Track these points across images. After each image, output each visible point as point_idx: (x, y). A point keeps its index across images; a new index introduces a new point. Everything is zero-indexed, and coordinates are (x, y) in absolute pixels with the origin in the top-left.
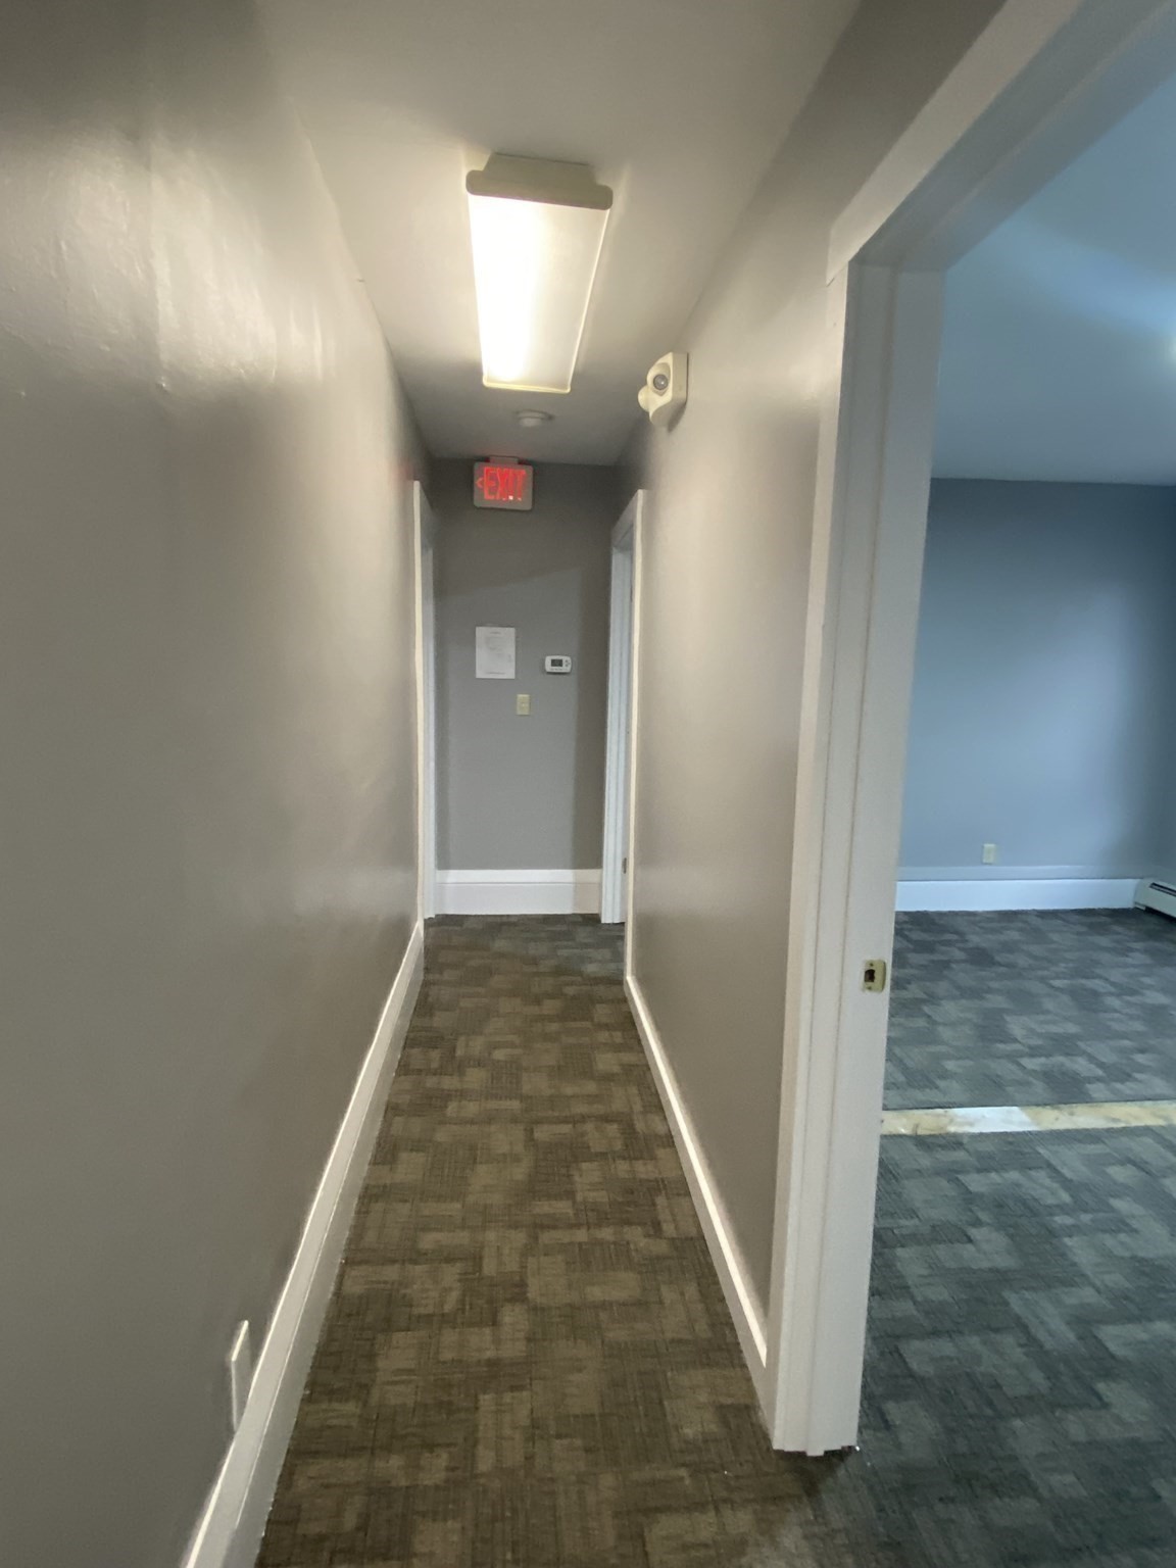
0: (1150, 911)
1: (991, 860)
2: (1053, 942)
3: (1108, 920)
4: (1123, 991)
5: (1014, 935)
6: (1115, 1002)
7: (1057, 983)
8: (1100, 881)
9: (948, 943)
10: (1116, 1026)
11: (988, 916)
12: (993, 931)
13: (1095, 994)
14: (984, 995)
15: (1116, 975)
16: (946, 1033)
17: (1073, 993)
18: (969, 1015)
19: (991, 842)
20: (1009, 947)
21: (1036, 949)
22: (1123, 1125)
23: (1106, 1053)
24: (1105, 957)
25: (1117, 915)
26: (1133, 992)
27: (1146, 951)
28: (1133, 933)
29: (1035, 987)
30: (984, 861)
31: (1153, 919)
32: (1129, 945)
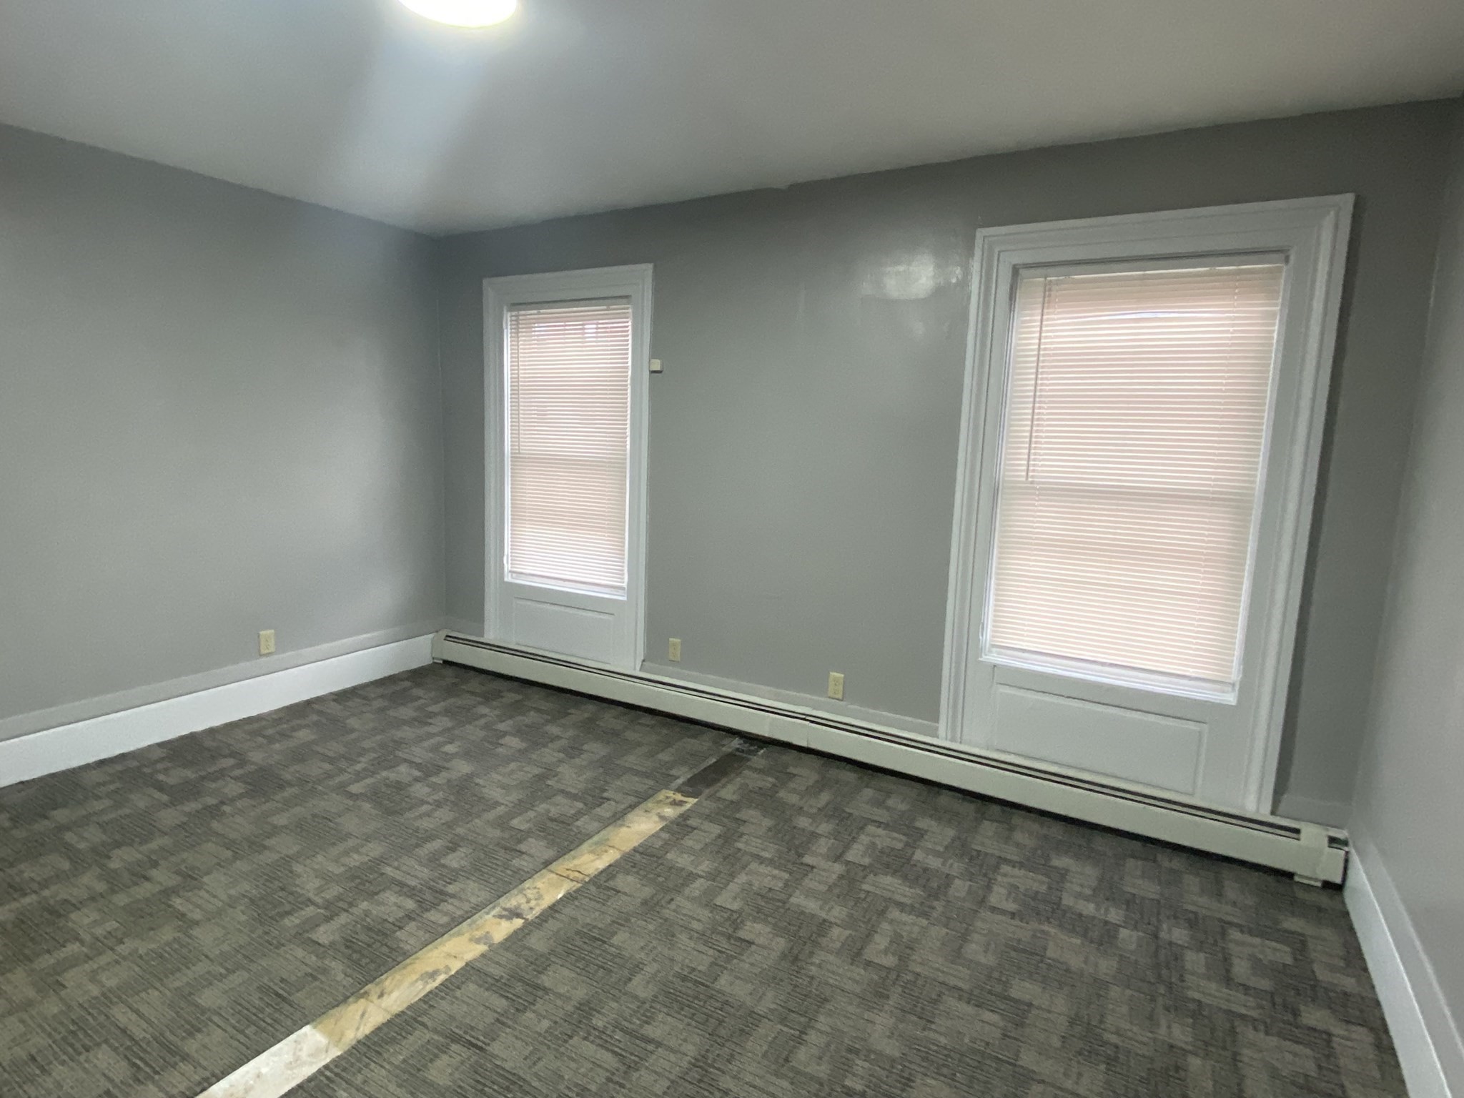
0: (446, 663)
1: (272, 649)
2: (352, 730)
3: (407, 684)
4: (428, 771)
5: (304, 735)
6: (420, 790)
7: (355, 788)
8: (396, 644)
9: (222, 774)
10: (425, 824)
11: (275, 717)
12: (284, 735)
13: (399, 786)
14: (267, 842)
15: (419, 753)
16: (205, 937)
17: (374, 796)
18: (245, 886)
19: (270, 628)
20: (300, 755)
21: (334, 748)
22: (441, 978)
23: (415, 871)
24: (407, 733)
25: (417, 676)
26: (439, 769)
27: (447, 712)
28: (433, 694)
29: (331, 803)
30: (264, 651)
31: (449, 671)
32: (430, 709)
